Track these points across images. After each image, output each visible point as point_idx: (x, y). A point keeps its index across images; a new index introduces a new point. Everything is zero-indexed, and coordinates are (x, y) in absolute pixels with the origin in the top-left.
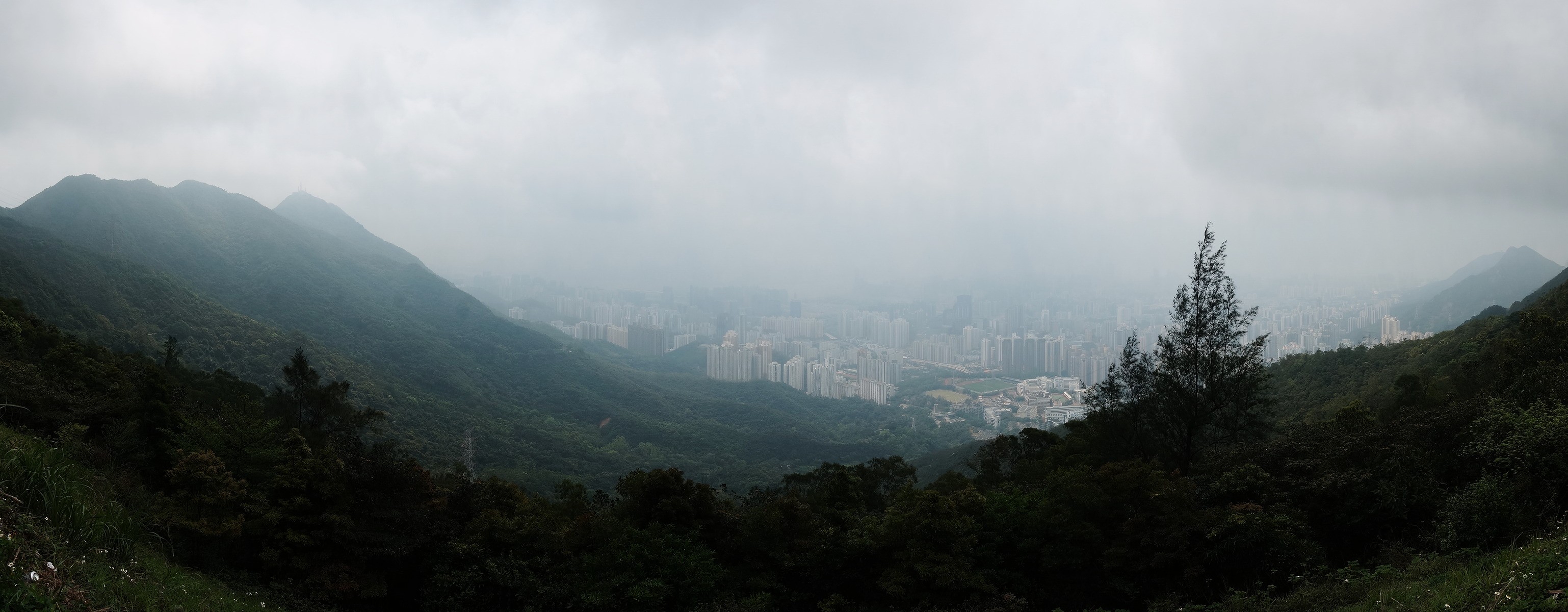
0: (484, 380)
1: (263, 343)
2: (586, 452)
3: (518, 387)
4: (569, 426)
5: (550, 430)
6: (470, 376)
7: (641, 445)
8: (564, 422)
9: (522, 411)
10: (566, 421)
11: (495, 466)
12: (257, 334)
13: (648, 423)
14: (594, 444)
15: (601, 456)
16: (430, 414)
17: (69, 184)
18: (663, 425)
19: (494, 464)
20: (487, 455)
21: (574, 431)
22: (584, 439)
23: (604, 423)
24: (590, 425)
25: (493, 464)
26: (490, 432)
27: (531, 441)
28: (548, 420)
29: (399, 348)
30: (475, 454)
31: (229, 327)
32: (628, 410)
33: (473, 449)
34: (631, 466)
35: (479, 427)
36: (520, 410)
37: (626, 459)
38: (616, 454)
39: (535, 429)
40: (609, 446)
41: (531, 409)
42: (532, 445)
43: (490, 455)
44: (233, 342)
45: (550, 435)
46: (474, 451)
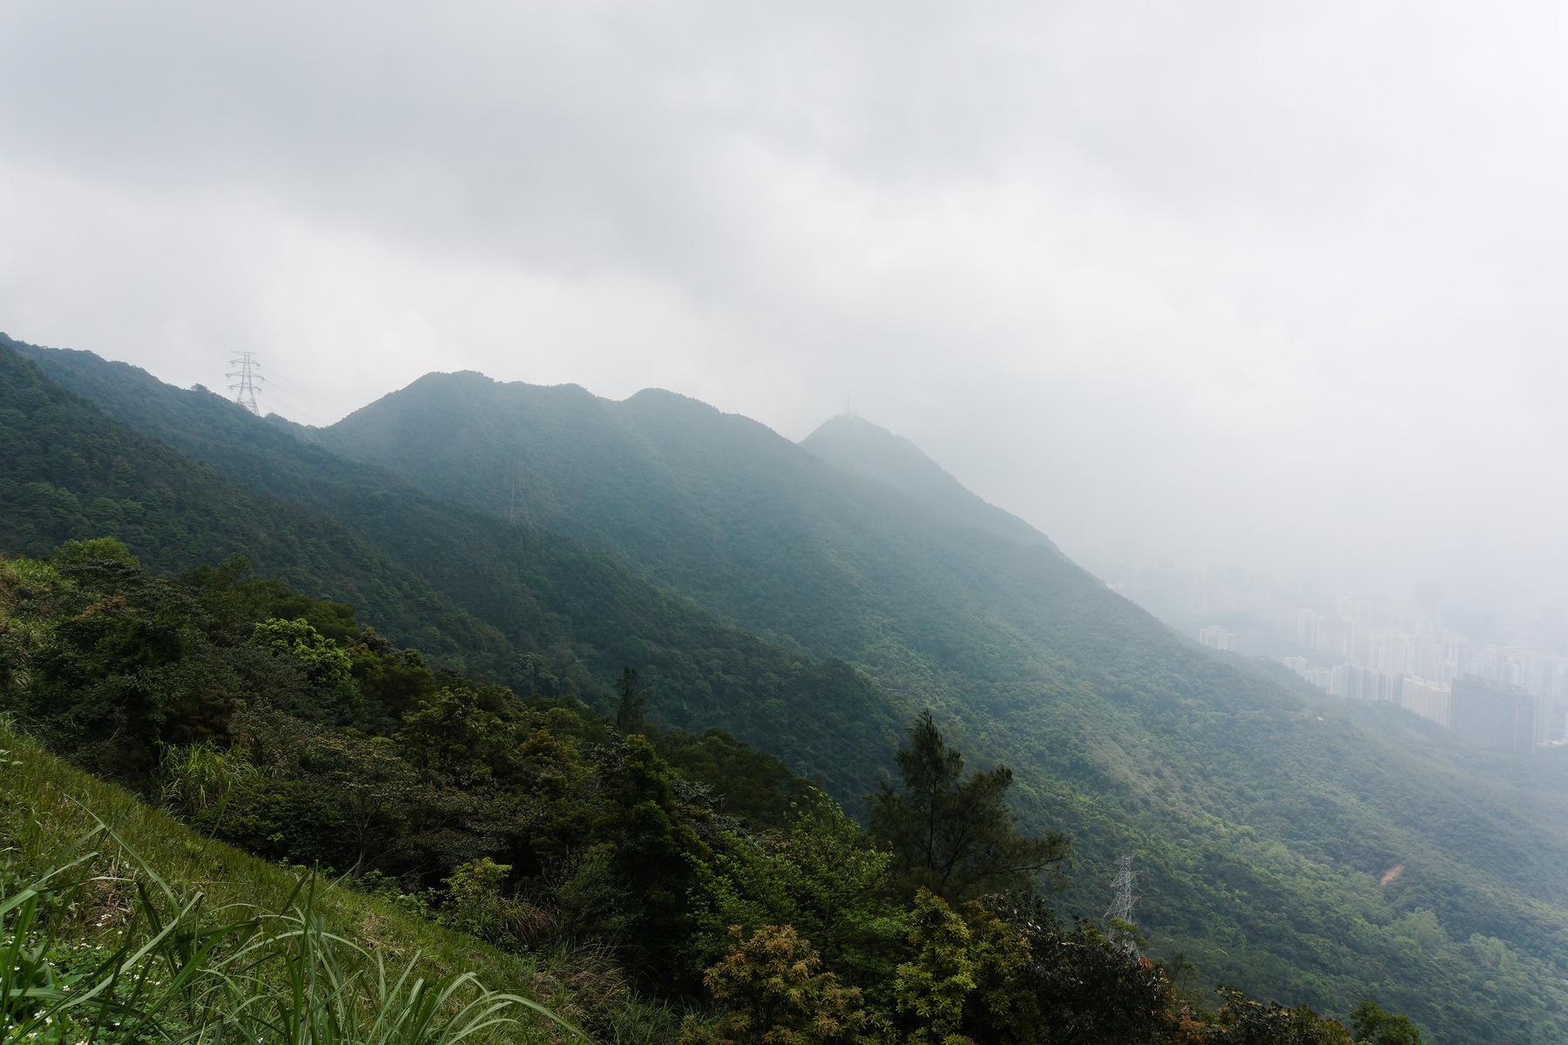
0: (1156, 762)
1: (775, 678)
2: (1348, 929)
3: (1214, 778)
4: (1312, 869)
5: (1279, 872)
6: (1129, 754)
7: (1476, 940)
8: (1302, 858)
9: (1221, 825)
10: (1306, 858)
11: (1173, 933)
12: (764, 663)
13: (1497, 895)
14: (1366, 916)
15: (1381, 944)
16: (1060, 820)
17: (433, 388)
18: (1530, 905)
19: (1172, 930)
20: (1158, 908)
21: (1324, 880)
22: (1344, 900)
23: (1389, 877)
24: (1360, 873)
25: (1169, 928)
26: (1166, 863)
27: (1236, 888)
28: (1273, 850)
29: (1006, 694)
30: (1136, 905)
31: (716, 650)
32: (1447, 857)
33: (1134, 892)
34: (1448, 982)
35: (1144, 852)
36: (1215, 823)
37: (1438, 962)
38: (1412, 948)
39: (1247, 865)
40: (1396, 925)
41: (1239, 823)
42: (1240, 898)
43: (1165, 909)
44: (725, 677)
45: (1278, 882)
46: (1136, 898)
